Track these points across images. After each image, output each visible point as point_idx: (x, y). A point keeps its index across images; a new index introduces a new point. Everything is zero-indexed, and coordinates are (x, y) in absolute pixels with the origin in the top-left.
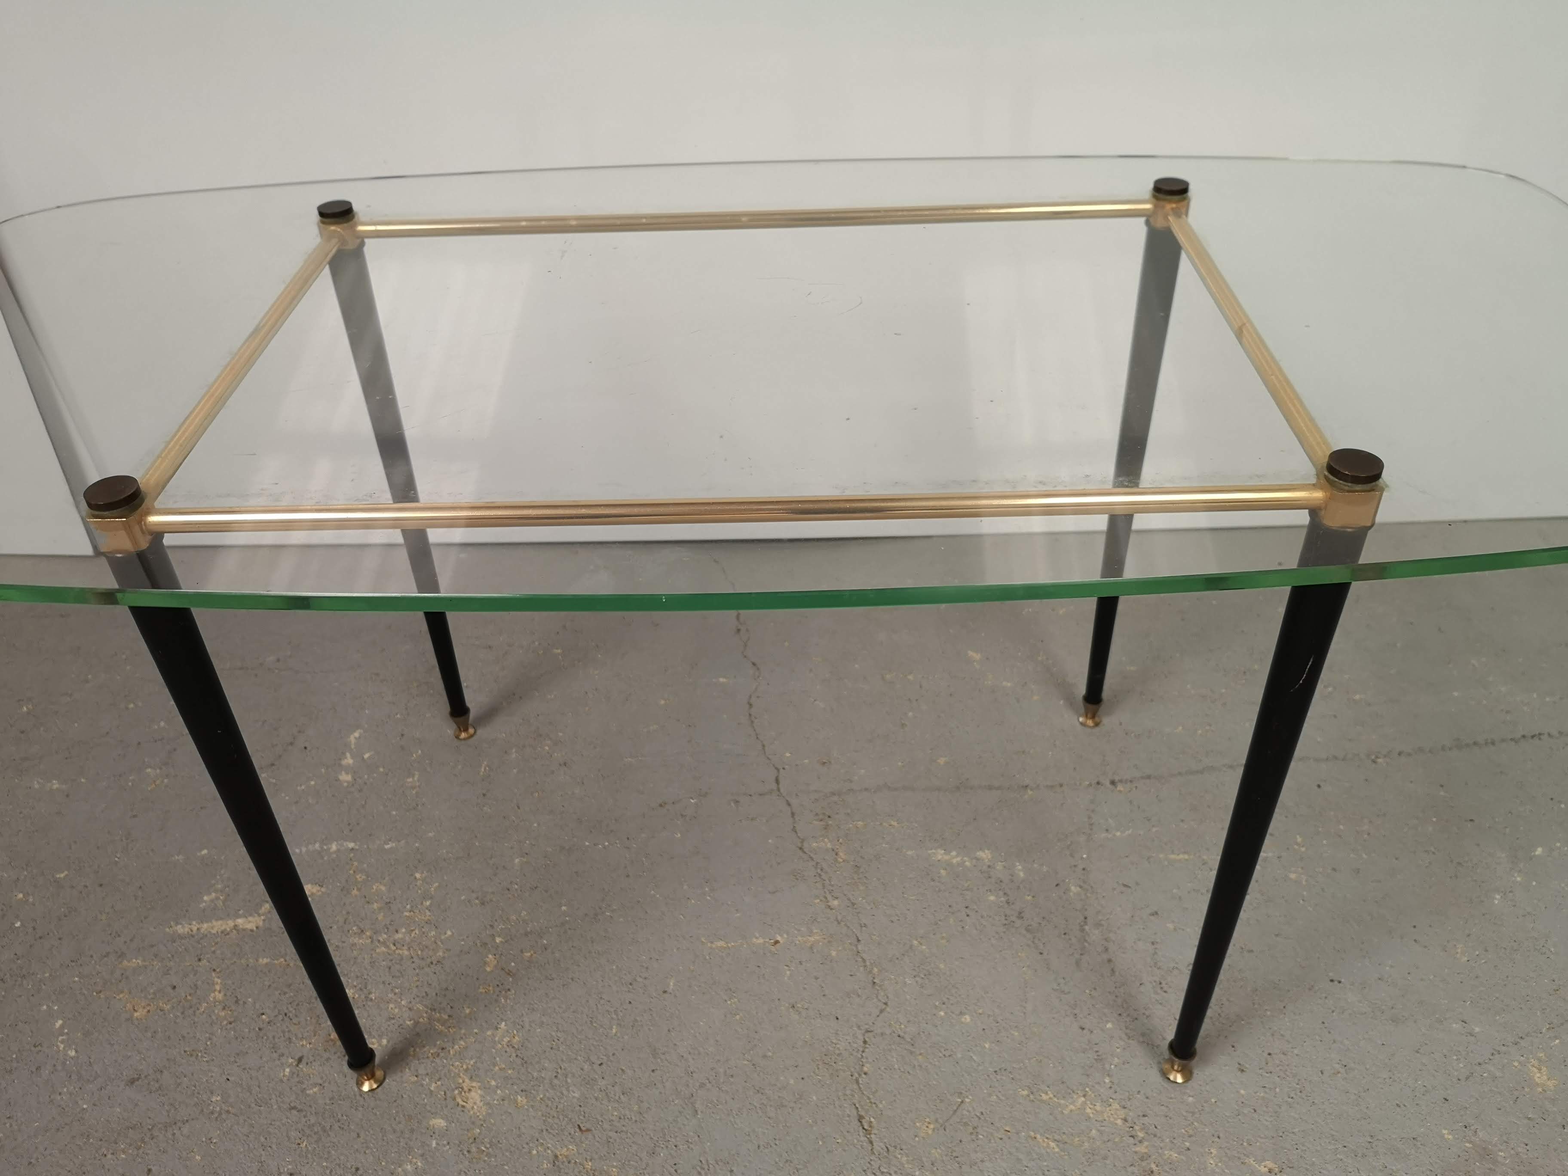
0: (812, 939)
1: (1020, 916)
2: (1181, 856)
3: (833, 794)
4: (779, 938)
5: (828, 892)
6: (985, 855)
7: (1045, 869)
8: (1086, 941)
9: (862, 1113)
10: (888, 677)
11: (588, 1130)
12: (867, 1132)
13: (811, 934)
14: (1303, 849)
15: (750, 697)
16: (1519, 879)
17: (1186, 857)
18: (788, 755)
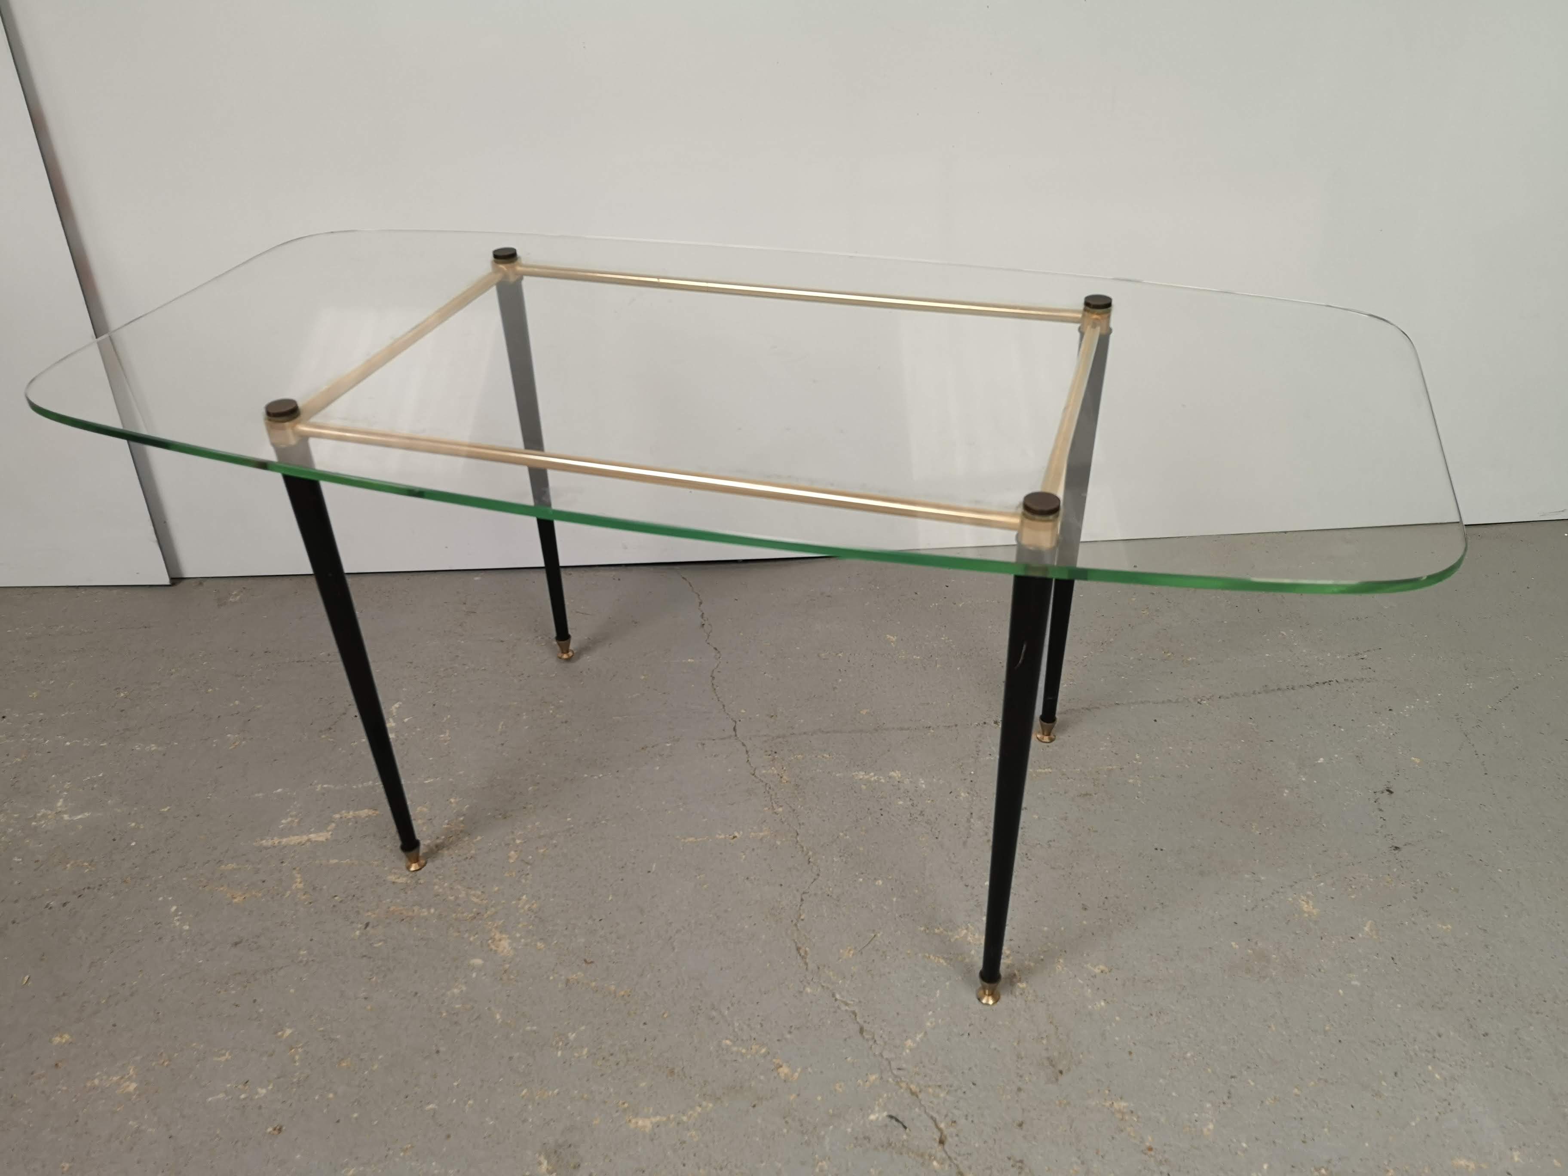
0: (762, 834)
1: (922, 813)
2: (1046, 770)
3: (778, 737)
4: (736, 834)
5: (774, 803)
6: (896, 774)
7: (941, 782)
8: (971, 828)
9: (799, 945)
10: (823, 655)
11: (592, 962)
12: (803, 958)
13: (761, 831)
14: (1140, 763)
15: (713, 671)
16: (1304, 779)
17: (1050, 770)
18: (743, 711)
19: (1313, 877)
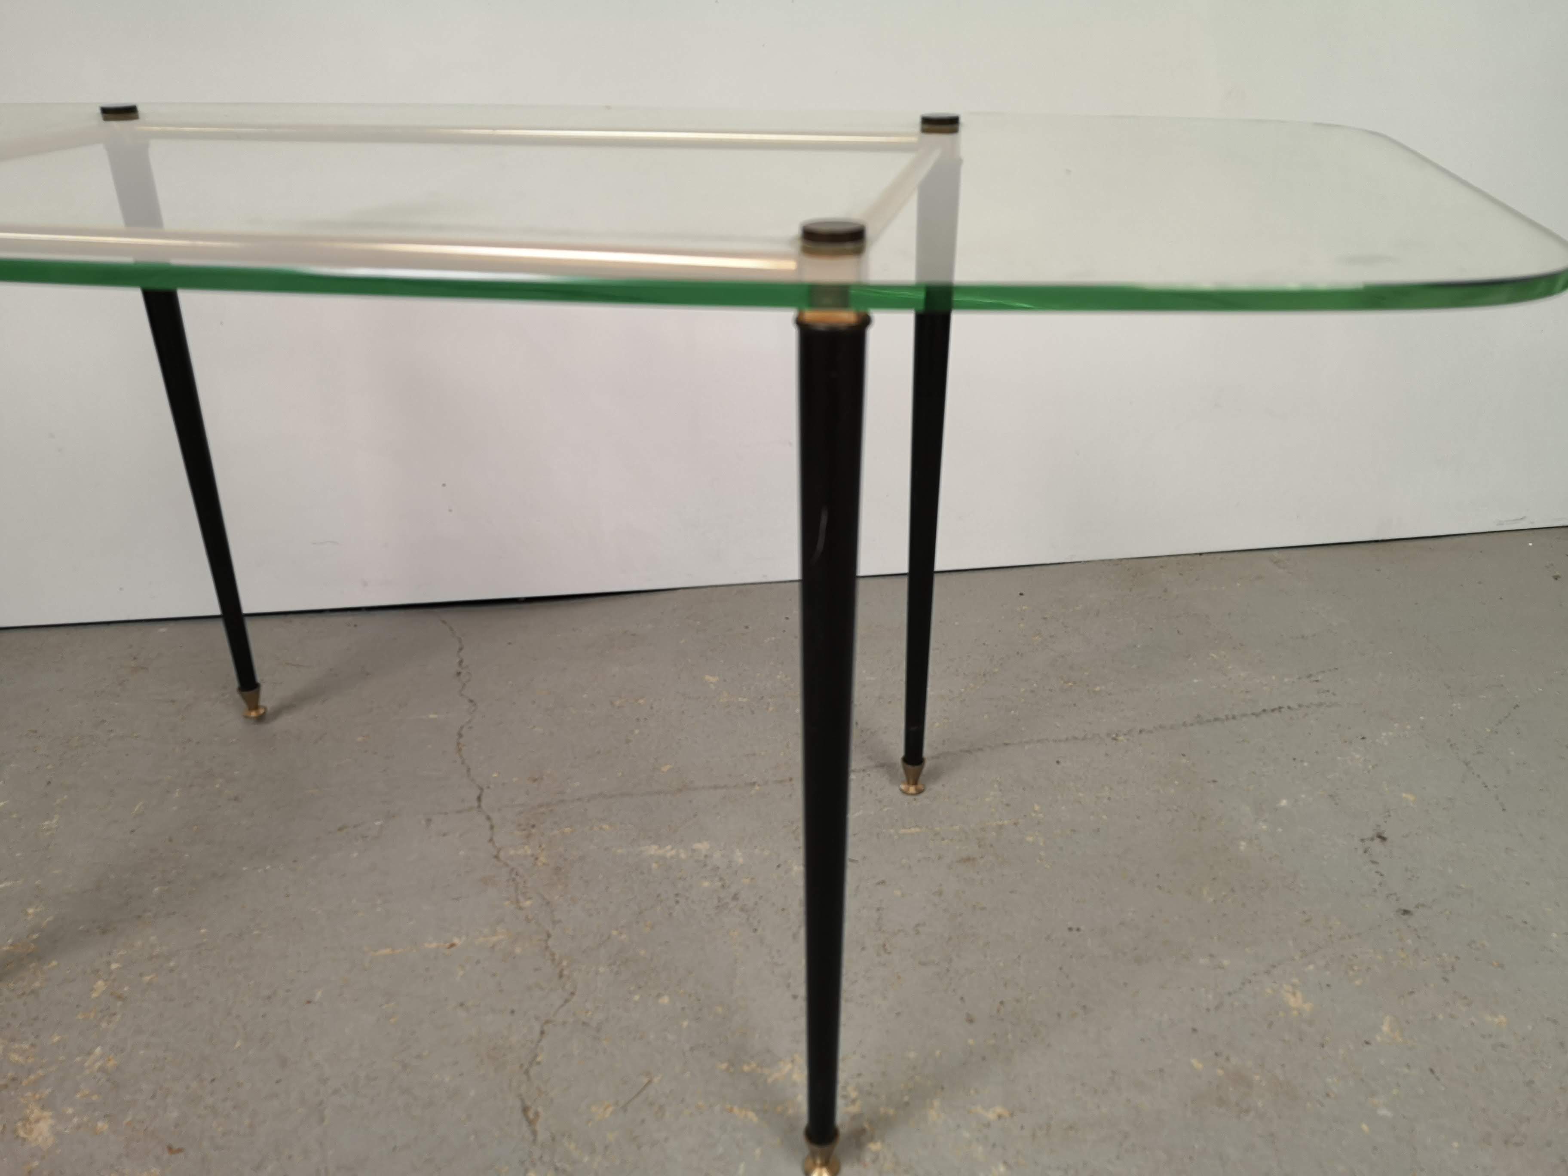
0: (495, 939)
1: (735, 897)
2: (913, 830)
3: (541, 806)
4: (456, 941)
5: (520, 894)
6: (703, 847)
7: (766, 853)
9: (529, 1103)
10: (618, 703)
11: (180, 1150)
12: (531, 1123)
13: (494, 933)
14: (1041, 815)
15: (462, 728)
16: (1264, 827)
17: (918, 830)
18: (495, 775)
19: (1297, 958)
